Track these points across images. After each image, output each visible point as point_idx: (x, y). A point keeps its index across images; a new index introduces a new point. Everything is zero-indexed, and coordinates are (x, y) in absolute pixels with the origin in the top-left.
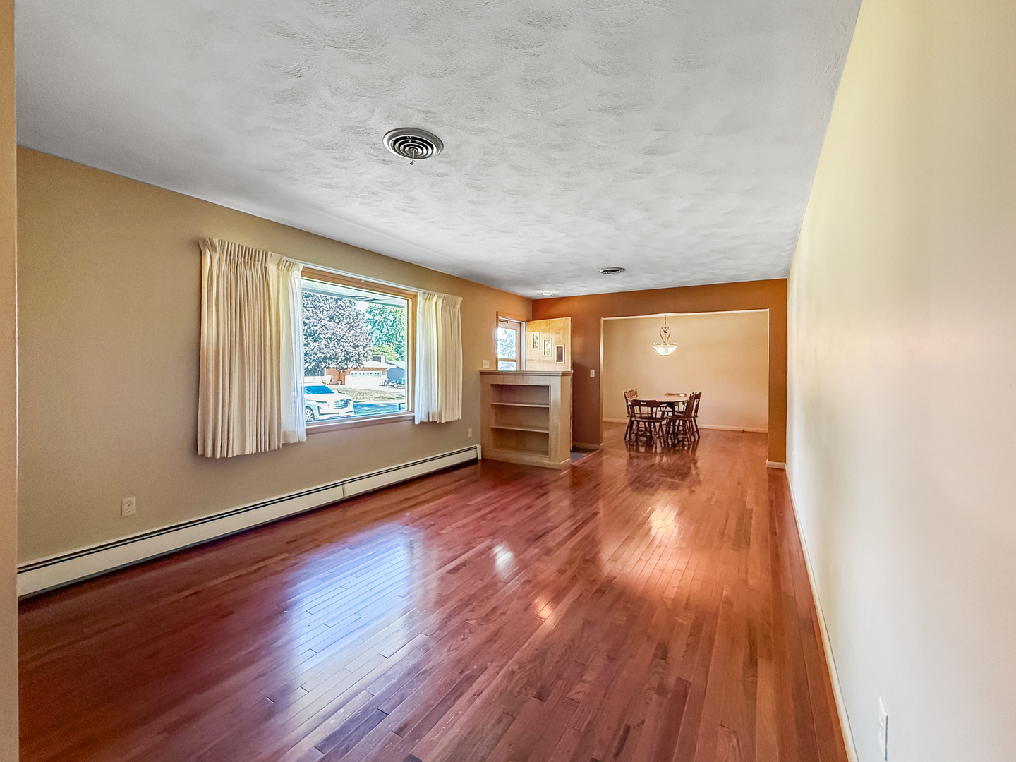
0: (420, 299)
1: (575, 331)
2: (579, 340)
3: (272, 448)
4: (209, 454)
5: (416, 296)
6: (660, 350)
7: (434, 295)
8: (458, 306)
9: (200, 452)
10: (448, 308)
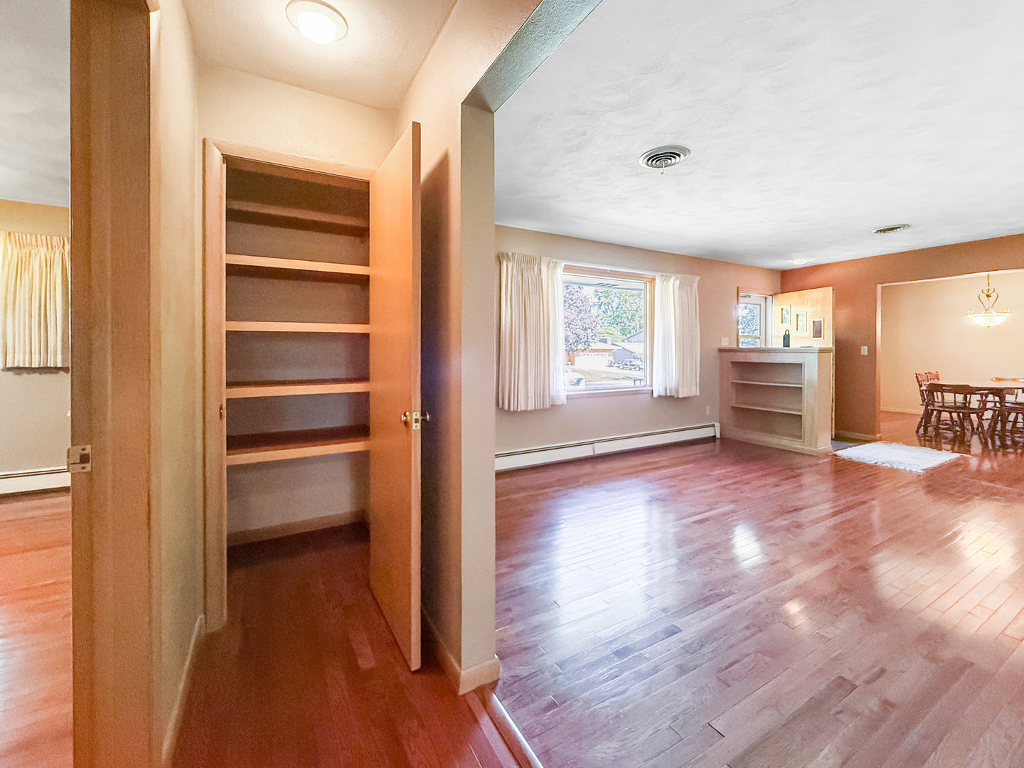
0: (658, 282)
1: (839, 301)
2: (845, 313)
3: (545, 407)
4: (506, 408)
5: (654, 279)
6: (979, 320)
7: (671, 277)
8: (695, 285)
9: (500, 406)
10: (685, 287)
